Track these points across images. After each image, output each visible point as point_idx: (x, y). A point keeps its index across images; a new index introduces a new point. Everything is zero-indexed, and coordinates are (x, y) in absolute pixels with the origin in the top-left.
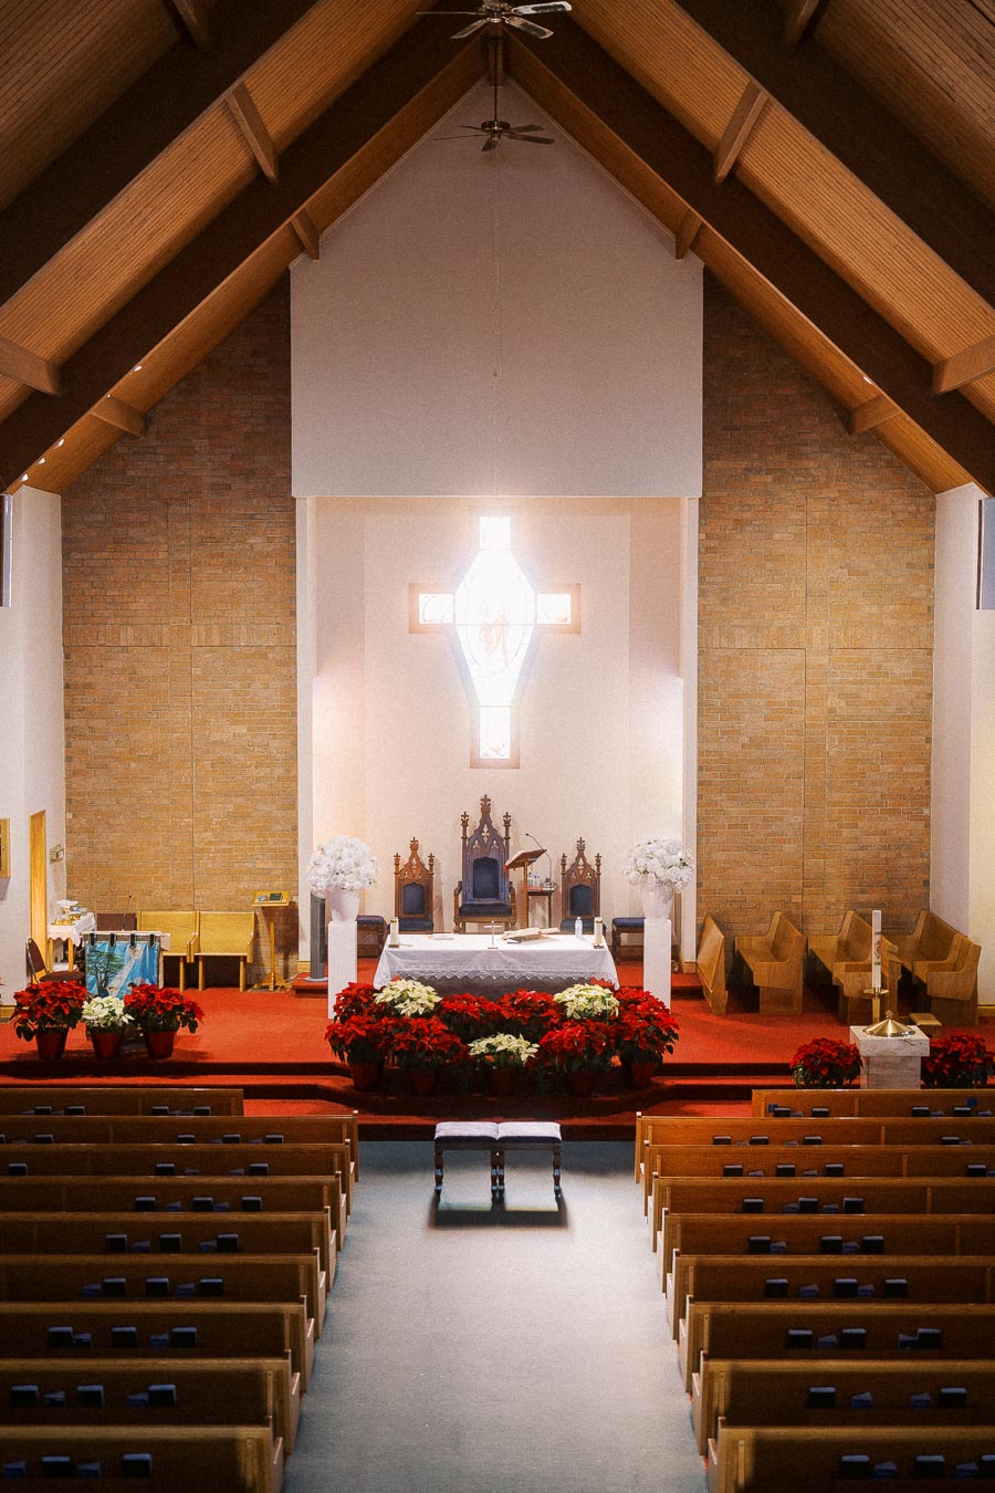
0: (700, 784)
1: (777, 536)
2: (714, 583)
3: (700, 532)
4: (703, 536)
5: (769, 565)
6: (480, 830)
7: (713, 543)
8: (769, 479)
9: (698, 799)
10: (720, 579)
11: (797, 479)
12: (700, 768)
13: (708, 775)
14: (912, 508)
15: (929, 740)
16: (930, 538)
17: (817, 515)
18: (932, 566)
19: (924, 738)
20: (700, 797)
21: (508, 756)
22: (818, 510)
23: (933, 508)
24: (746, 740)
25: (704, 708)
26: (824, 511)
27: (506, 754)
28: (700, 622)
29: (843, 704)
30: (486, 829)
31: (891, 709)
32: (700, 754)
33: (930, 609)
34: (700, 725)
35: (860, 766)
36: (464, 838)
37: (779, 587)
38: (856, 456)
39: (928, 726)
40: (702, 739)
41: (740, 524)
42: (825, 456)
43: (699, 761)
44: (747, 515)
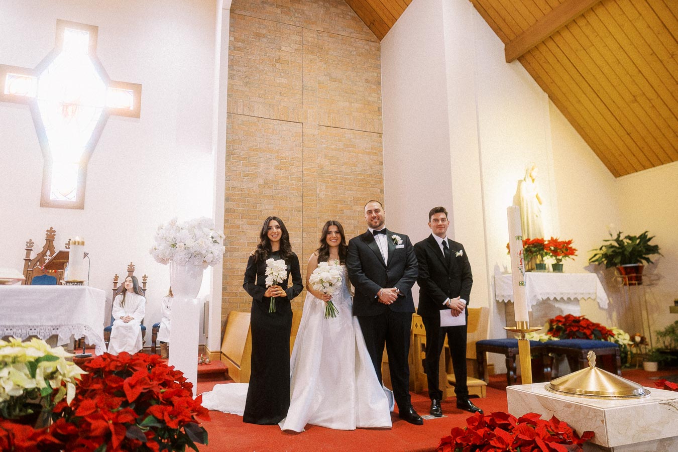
0: (227, 211)
1: (283, 48)
2: (239, 71)
3: (230, 36)
4: (232, 39)
5: (278, 65)
6: (43, 254)
7: (240, 45)
8: (279, 11)
9: (225, 223)
10: (244, 69)
11: (297, 15)
12: (227, 200)
13: (232, 205)
14: (367, 47)
15: (382, 191)
16: (378, 67)
17: (310, 39)
18: (379, 83)
19: (379, 190)
20: (226, 221)
21: (74, 200)
22: (310, 36)
23: (379, 49)
24: (261, 182)
25: (231, 154)
26: (314, 38)
27: (73, 198)
28: (229, 96)
29: (327, 163)
30: (48, 253)
31: (358, 169)
32: (227, 189)
33: (379, 109)
34: (228, 169)
35: (339, 206)
36: (27, 260)
37: (285, 81)
38: (333, 10)
39: (381, 183)
40: (228, 179)
41: (258, 36)
42: (314, 5)
43: (226, 194)
44: (264, 31)
